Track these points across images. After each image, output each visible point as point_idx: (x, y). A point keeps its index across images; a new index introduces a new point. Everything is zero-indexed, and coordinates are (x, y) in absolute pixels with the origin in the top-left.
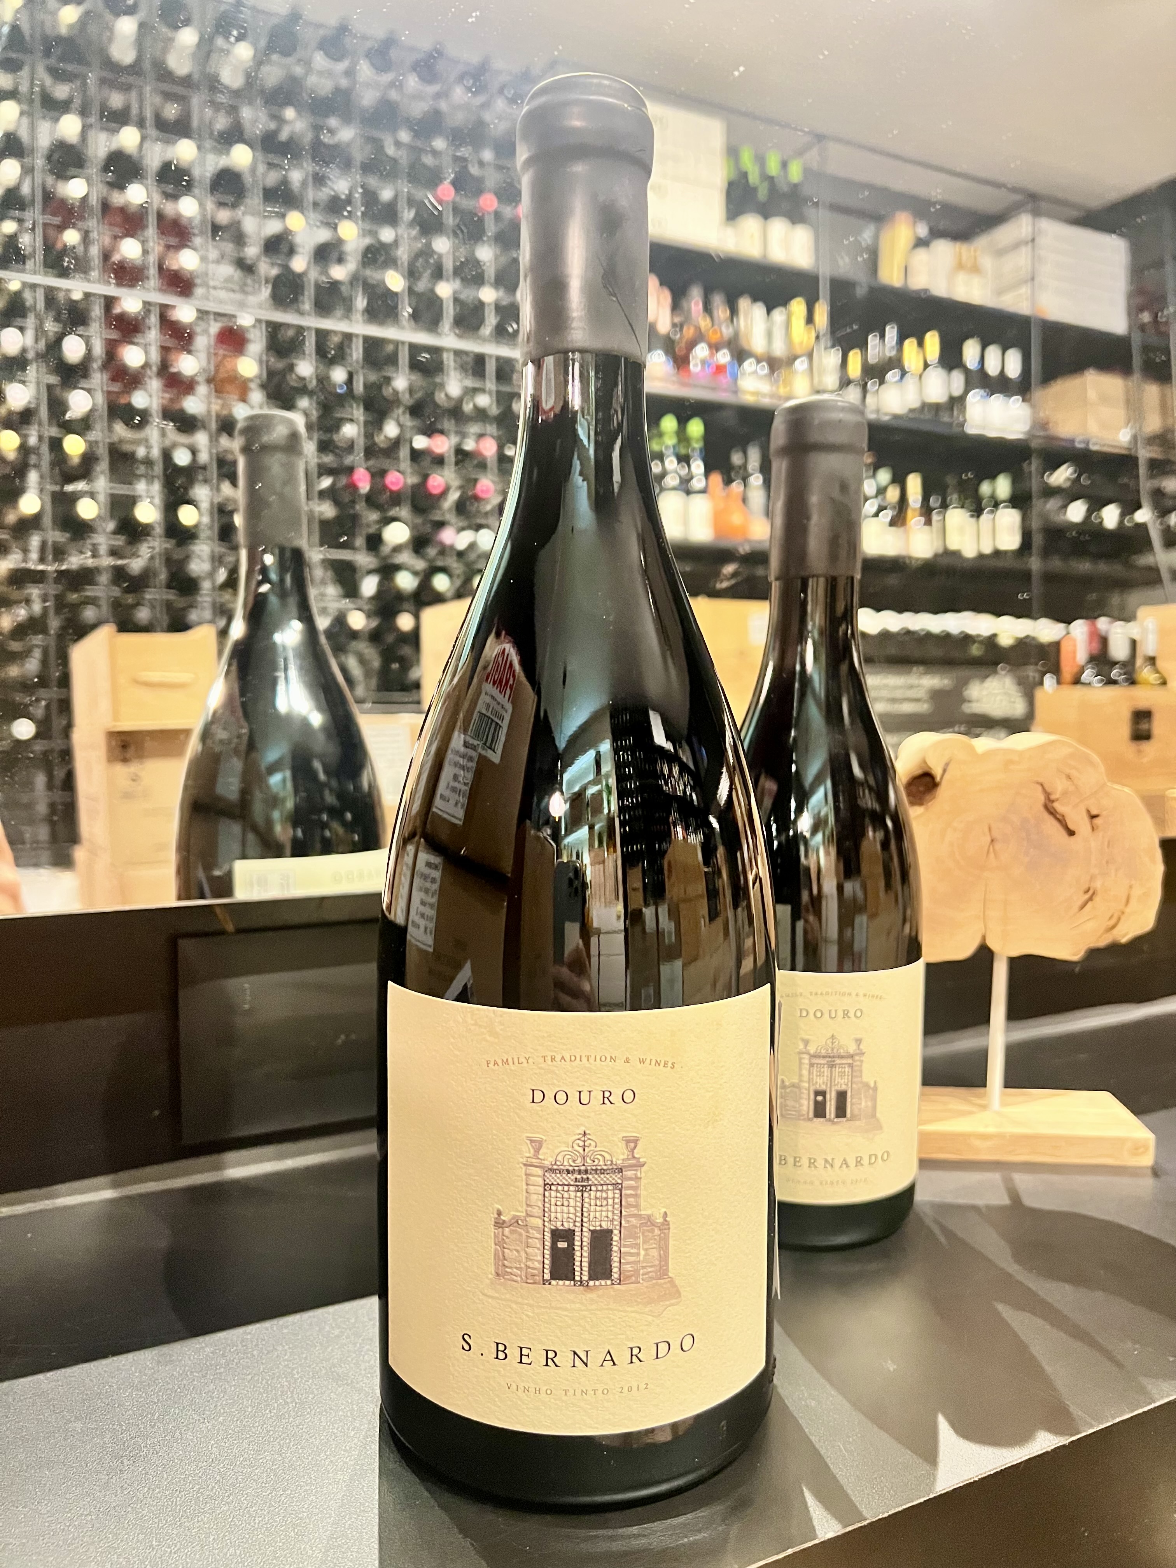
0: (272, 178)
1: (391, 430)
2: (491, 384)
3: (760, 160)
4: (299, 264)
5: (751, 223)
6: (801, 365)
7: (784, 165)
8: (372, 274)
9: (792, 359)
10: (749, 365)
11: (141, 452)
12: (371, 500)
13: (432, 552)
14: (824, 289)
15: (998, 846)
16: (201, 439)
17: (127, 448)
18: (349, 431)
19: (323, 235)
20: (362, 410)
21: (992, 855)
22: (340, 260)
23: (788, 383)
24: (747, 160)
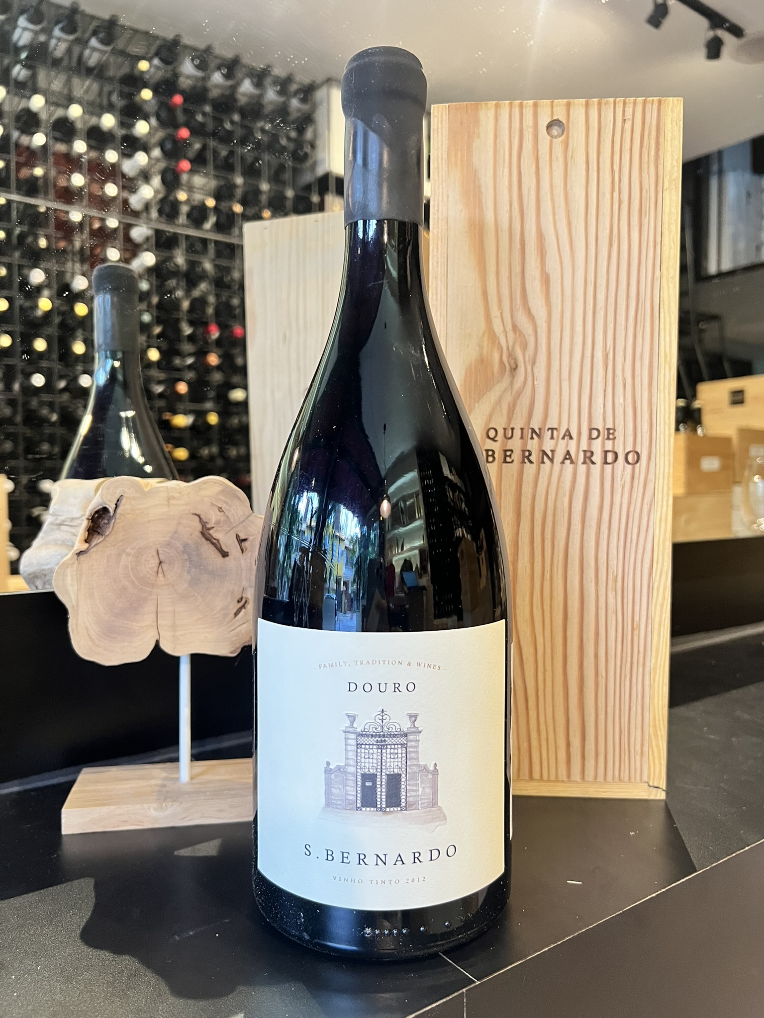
15: (164, 566)
21: (160, 575)
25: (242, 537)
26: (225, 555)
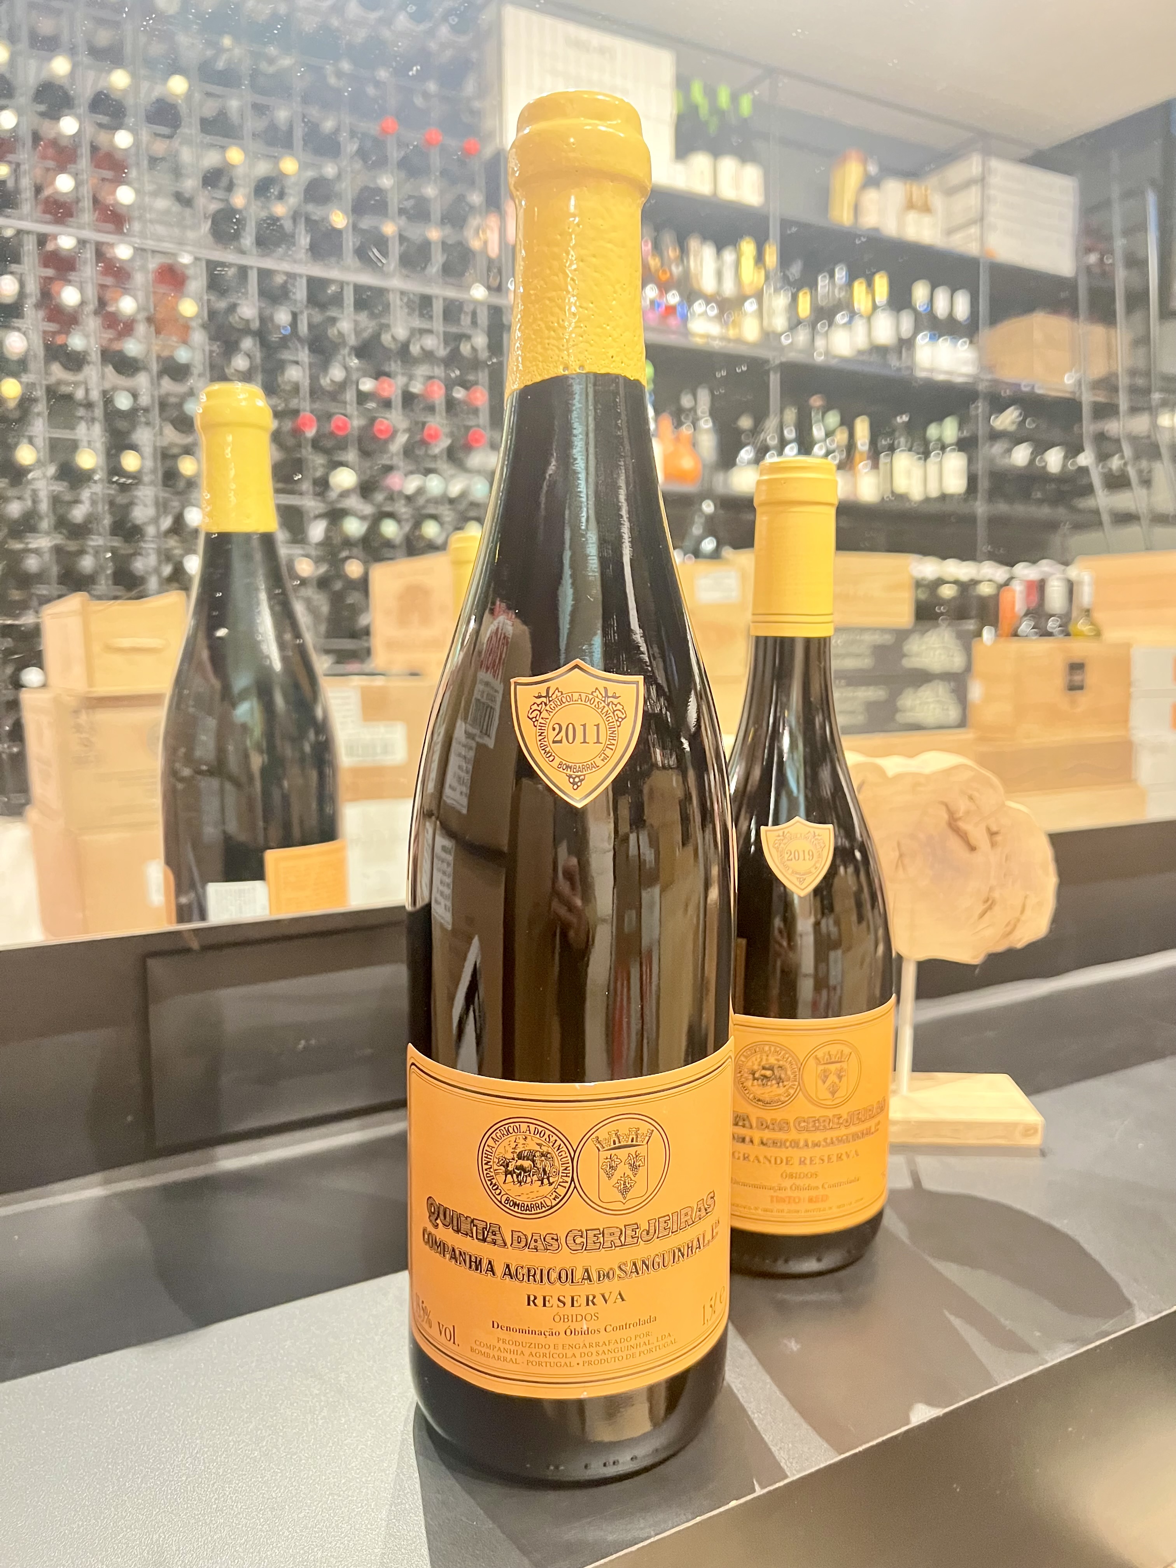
0: (210, 109)
1: (337, 373)
2: (438, 325)
3: (711, 93)
4: (239, 200)
5: (701, 161)
6: (750, 306)
7: (735, 98)
8: (316, 211)
9: (741, 299)
10: (699, 307)
11: (80, 394)
12: (316, 444)
13: (379, 497)
14: (774, 230)
15: (906, 861)
16: (142, 381)
17: (65, 389)
18: (294, 374)
19: (263, 169)
20: (307, 351)
21: (901, 870)
22: (281, 196)
23: (737, 324)
24: (697, 93)
25: (994, 828)
26: (973, 849)
